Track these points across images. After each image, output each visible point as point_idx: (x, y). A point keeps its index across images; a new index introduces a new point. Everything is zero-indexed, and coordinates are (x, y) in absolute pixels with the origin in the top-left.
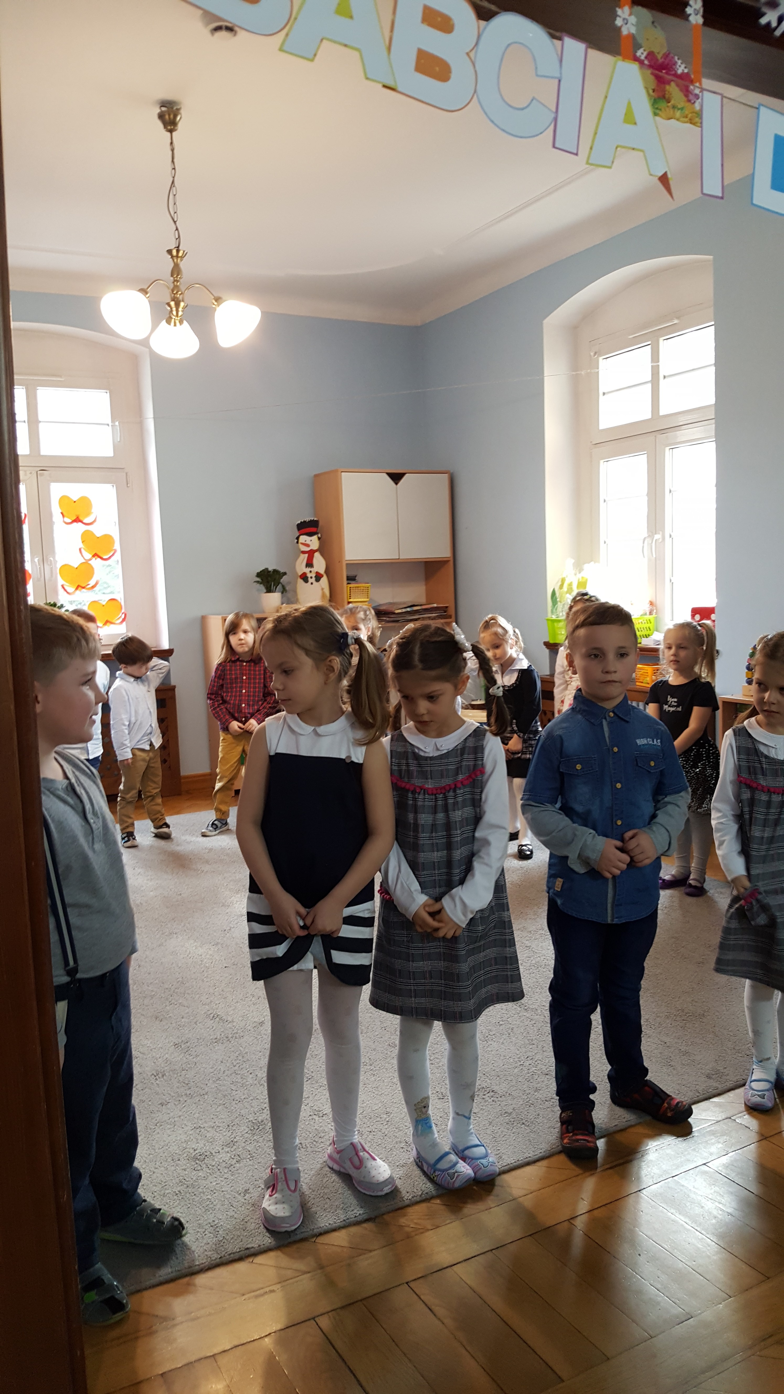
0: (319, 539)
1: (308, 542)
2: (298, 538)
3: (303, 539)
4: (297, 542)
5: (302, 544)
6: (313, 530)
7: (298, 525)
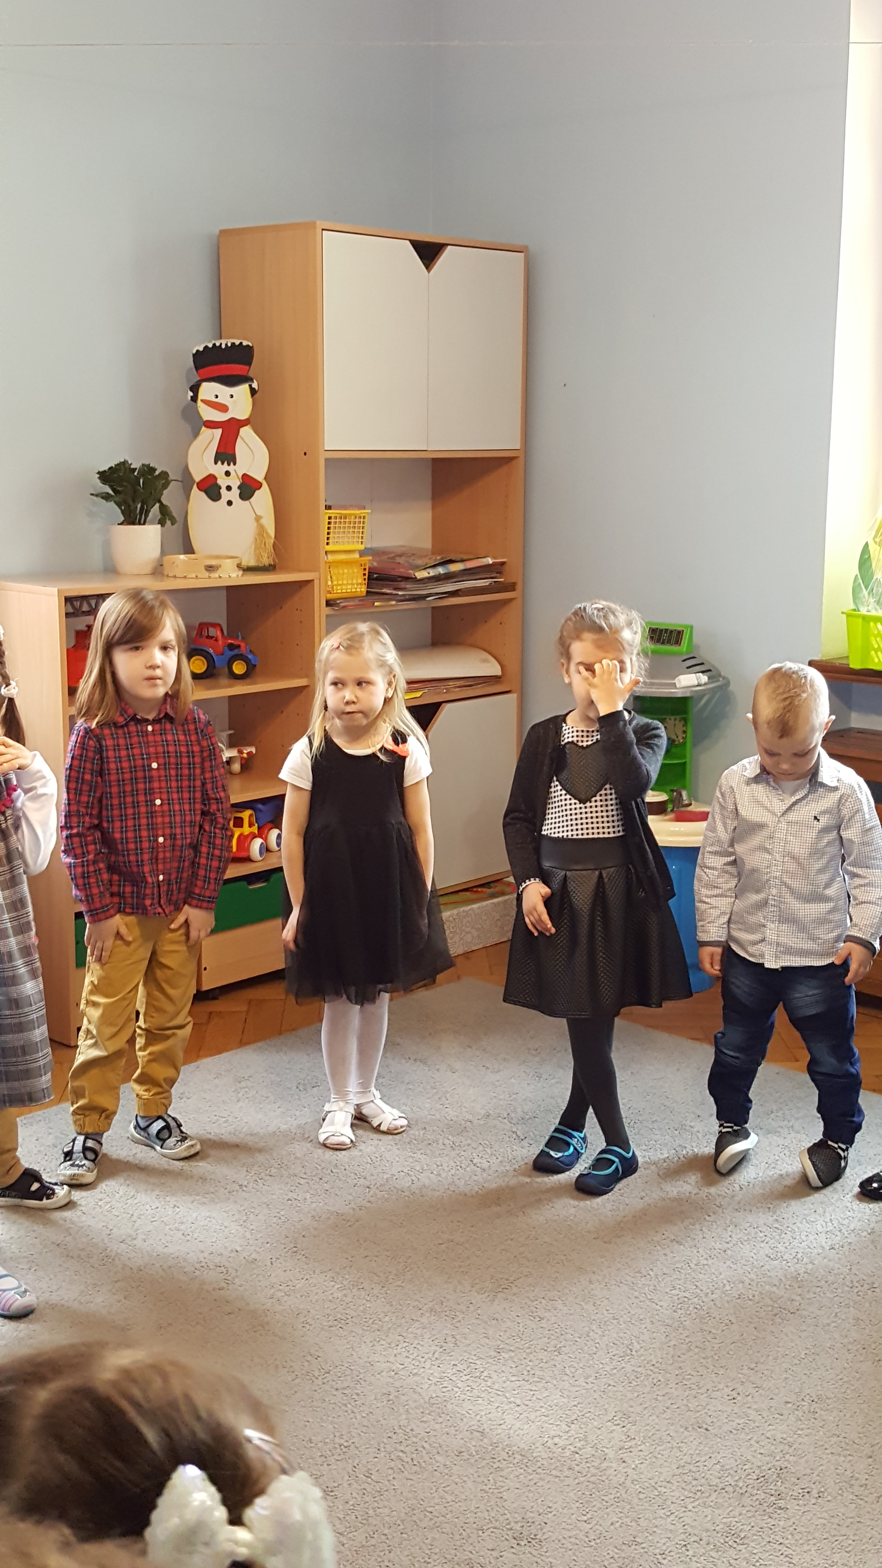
0: (253, 392)
1: (223, 400)
2: (195, 389)
3: (209, 390)
4: (194, 399)
5: (206, 402)
6: (236, 369)
7: (197, 356)
